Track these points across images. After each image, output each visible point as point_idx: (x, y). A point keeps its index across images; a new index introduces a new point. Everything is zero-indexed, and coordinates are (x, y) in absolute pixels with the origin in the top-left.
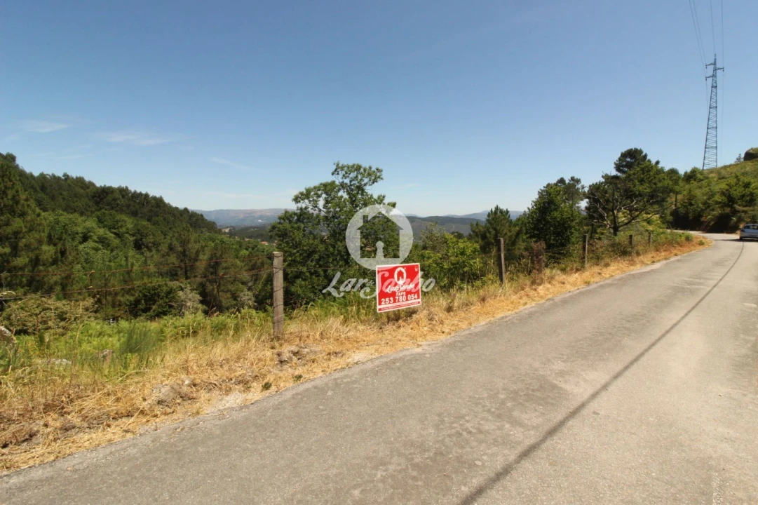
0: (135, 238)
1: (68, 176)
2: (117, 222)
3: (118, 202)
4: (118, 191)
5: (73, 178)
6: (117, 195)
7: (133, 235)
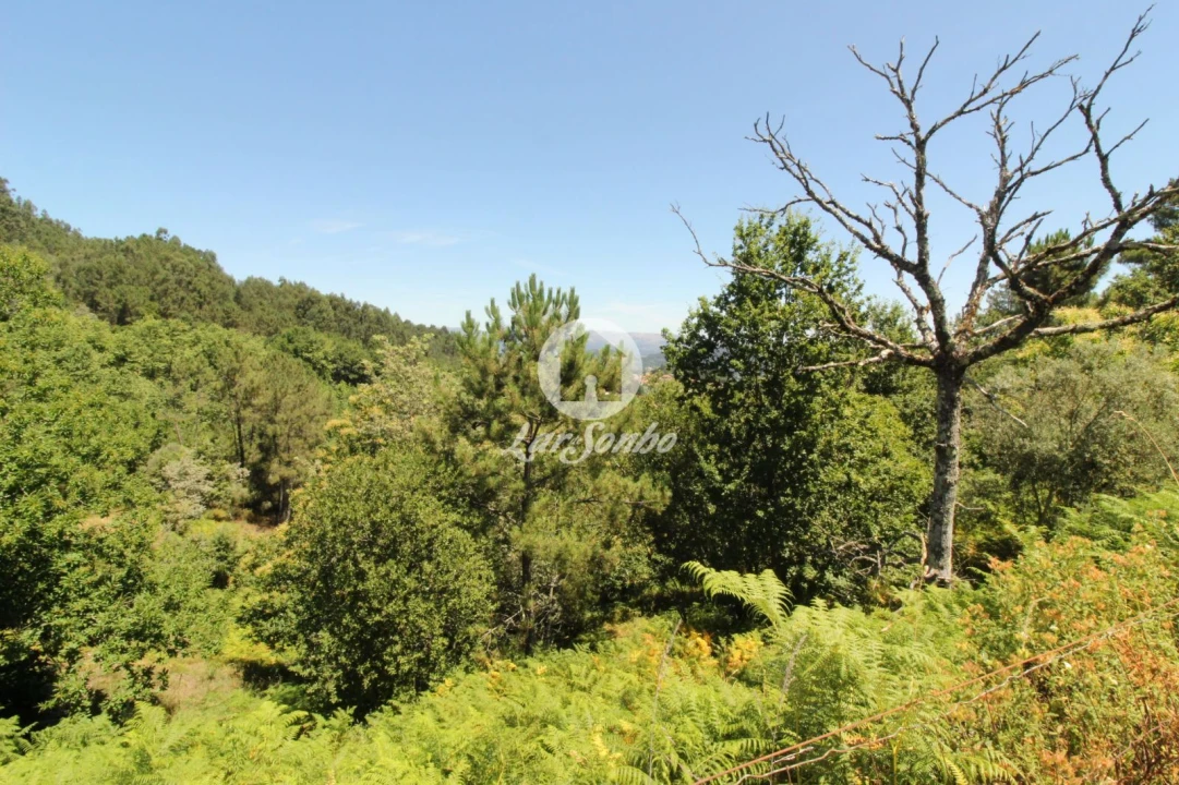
0: (335, 366)
1: (285, 281)
2: (311, 343)
3: (325, 315)
4: (327, 301)
5: (291, 285)
6: (325, 306)
7: (333, 362)
